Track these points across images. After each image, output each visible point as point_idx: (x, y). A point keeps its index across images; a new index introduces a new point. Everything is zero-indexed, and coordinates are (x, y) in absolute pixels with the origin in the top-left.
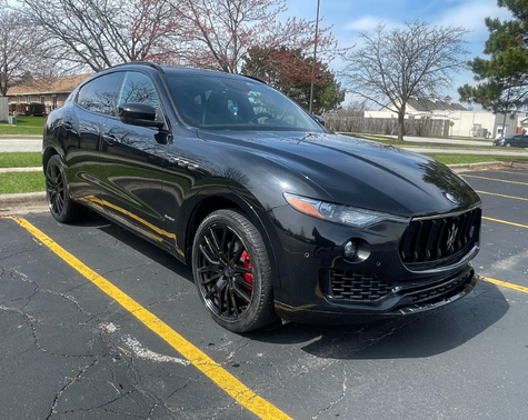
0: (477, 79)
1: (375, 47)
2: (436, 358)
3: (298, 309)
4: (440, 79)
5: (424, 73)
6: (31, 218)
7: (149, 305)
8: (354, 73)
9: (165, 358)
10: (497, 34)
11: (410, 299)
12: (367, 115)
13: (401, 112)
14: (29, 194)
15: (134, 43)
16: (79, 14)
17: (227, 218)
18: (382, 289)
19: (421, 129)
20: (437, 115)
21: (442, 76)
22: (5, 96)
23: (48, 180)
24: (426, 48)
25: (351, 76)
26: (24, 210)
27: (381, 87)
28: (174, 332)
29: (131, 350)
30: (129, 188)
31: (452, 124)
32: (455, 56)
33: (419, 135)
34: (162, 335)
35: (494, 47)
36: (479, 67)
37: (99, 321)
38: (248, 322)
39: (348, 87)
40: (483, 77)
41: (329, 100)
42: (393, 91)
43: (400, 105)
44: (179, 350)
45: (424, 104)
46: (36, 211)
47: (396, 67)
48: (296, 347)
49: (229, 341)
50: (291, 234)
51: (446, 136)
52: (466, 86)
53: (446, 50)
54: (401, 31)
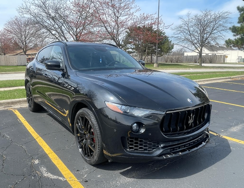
0: (235, 35)
1: (187, 24)
2: (184, 179)
3: (113, 155)
4: (219, 36)
5: (210, 34)
6: (20, 110)
7: (57, 151)
8: (177, 35)
9: (55, 177)
10: (243, 14)
11: (169, 150)
12: (186, 54)
13: (200, 53)
14: (21, 99)
15: (77, 29)
16: (53, 18)
17: (85, 112)
18: (154, 146)
19: (212, 60)
20: (220, 53)
21: (220, 35)
22: (25, 54)
23: (27, 93)
24: (211, 22)
25: (175, 37)
26: (18, 106)
27: (190, 41)
28: (63, 165)
29: (42, 173)
30: (53, 98)
31: (227, 57)
32: (226, 25)
33: (211, 62)
34: (58, 166)
35: (242, 20)
36: (234, 30)
37: (33, 159)
38: (94, 160)
39: (175, 42)
40: (237, 35)
41: (166, 49)
42: (196, 44)
43: (200, 50)
44: (62, 173)
45: (212, 48)
46: (23, 107)
47: (197, 32)
48: (118, 172)
49: (87, 169)
50: (111, 119)
51: (224, 63)
52: (229, 39)
53: (221, 22)
54: (199, 15)
